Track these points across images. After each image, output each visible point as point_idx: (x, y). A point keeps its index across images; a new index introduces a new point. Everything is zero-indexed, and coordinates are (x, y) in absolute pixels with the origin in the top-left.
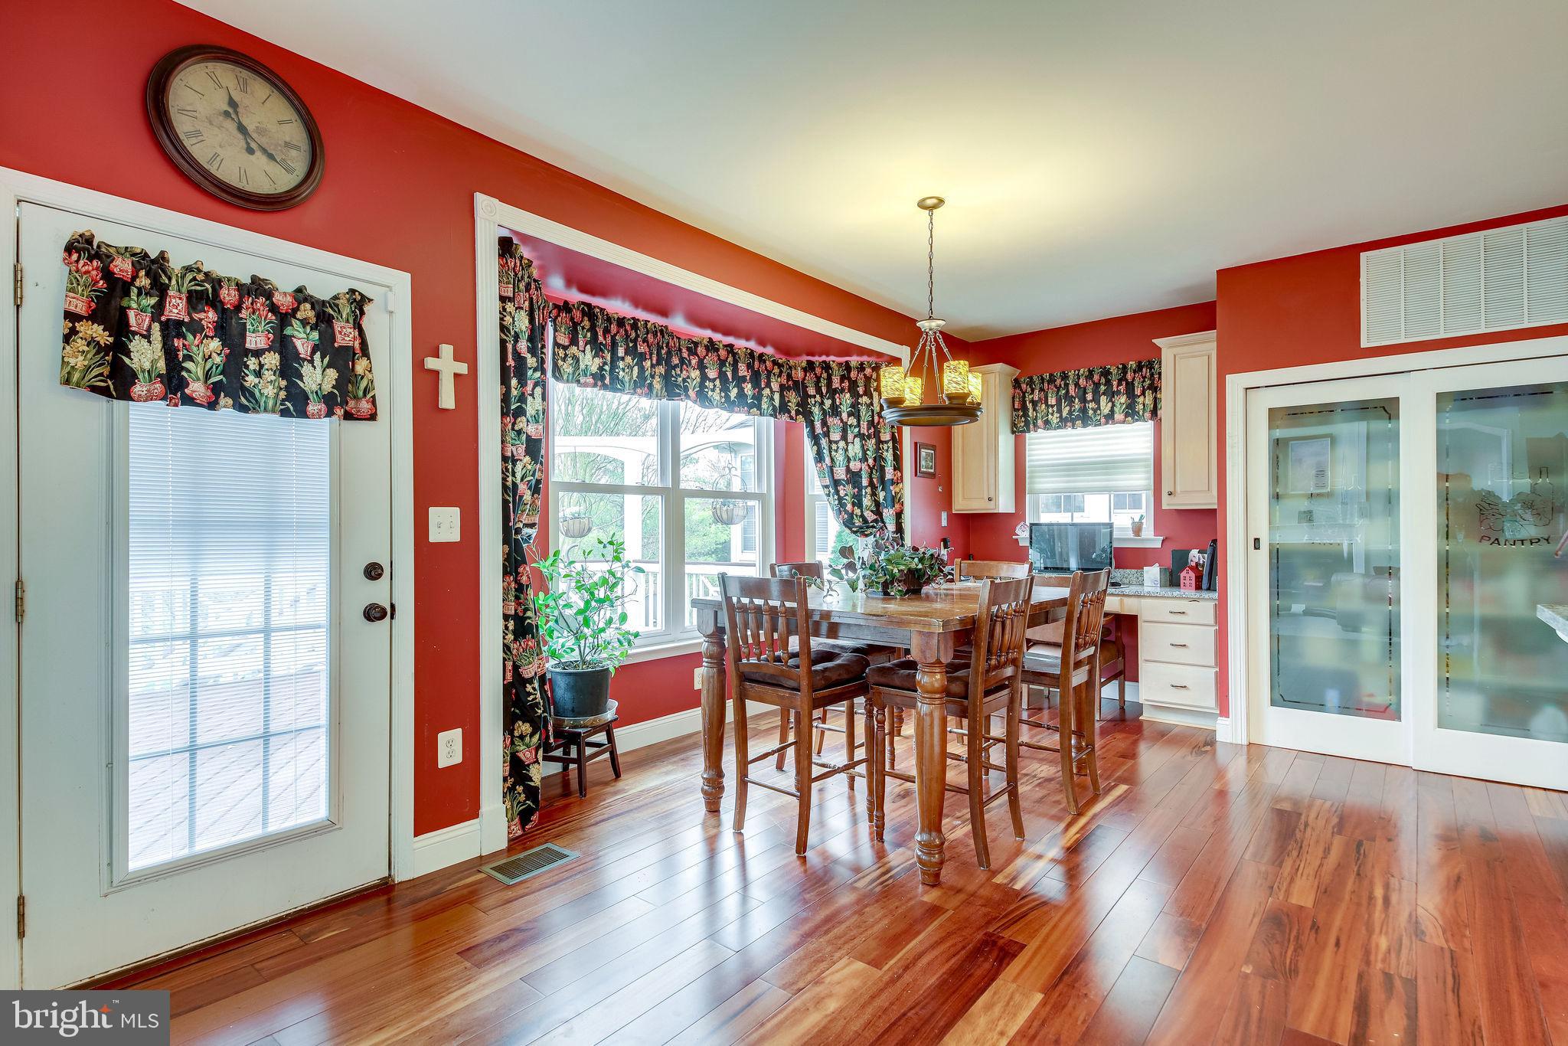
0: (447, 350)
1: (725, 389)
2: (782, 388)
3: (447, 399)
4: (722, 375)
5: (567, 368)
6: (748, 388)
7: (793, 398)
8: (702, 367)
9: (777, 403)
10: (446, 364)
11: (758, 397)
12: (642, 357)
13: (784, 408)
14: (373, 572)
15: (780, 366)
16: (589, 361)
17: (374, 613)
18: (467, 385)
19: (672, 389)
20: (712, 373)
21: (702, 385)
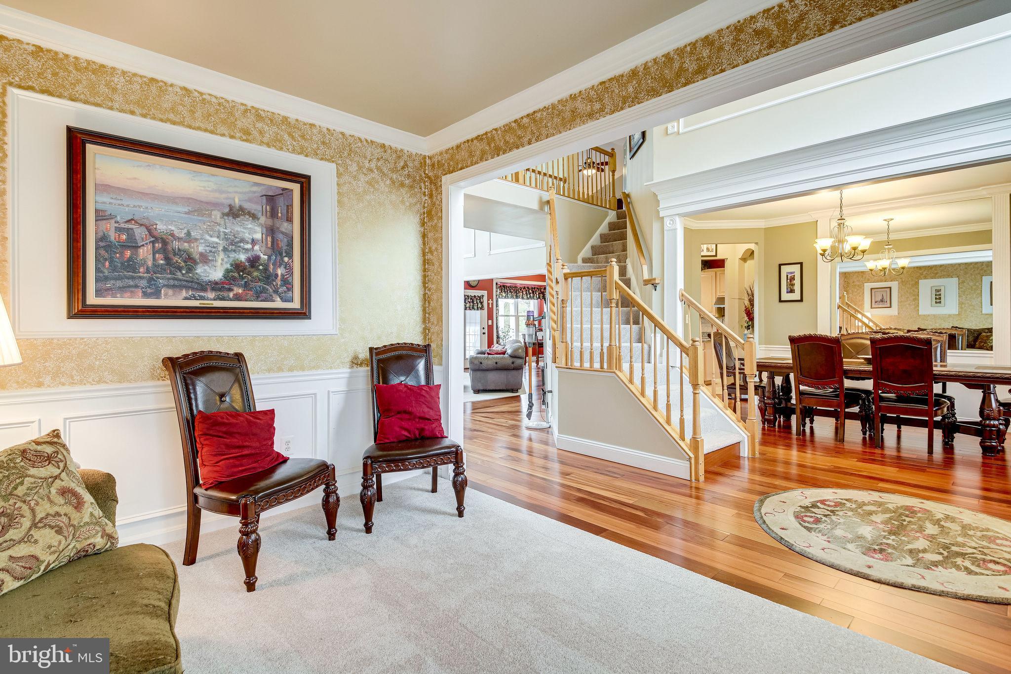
0: (490, 300)
1: (527, 296)
2: (539, 293)
3: (490, 307)
4: (526, 293)
5: (501, 296)
6: (532, 295)
7: (541, 295)
8: (522, 292)
9: (538, 297)
10: (490, 302)
11: (534, 296)
12: (512, 292)
13: (539, 298)
14: (483, 328)
15: (538, 289)
16: (504, 294)
17: (484, 333)
18: (492, 304)
19: (517, 297)
20: (524, 293)
21: (523, 296)
